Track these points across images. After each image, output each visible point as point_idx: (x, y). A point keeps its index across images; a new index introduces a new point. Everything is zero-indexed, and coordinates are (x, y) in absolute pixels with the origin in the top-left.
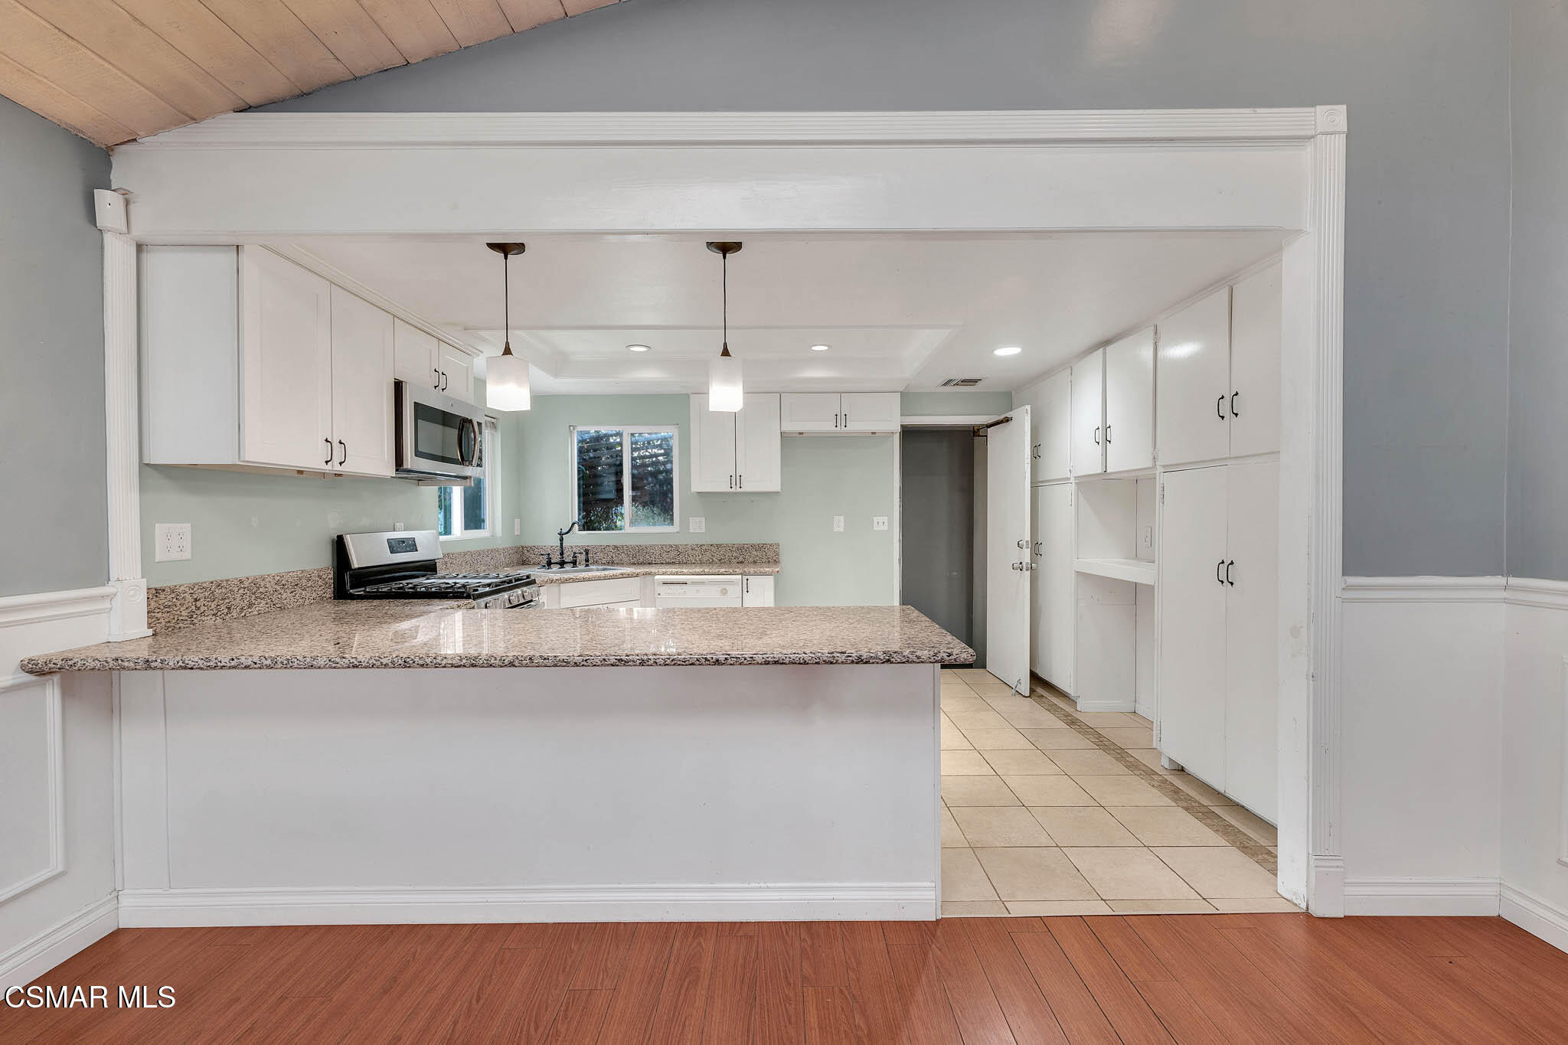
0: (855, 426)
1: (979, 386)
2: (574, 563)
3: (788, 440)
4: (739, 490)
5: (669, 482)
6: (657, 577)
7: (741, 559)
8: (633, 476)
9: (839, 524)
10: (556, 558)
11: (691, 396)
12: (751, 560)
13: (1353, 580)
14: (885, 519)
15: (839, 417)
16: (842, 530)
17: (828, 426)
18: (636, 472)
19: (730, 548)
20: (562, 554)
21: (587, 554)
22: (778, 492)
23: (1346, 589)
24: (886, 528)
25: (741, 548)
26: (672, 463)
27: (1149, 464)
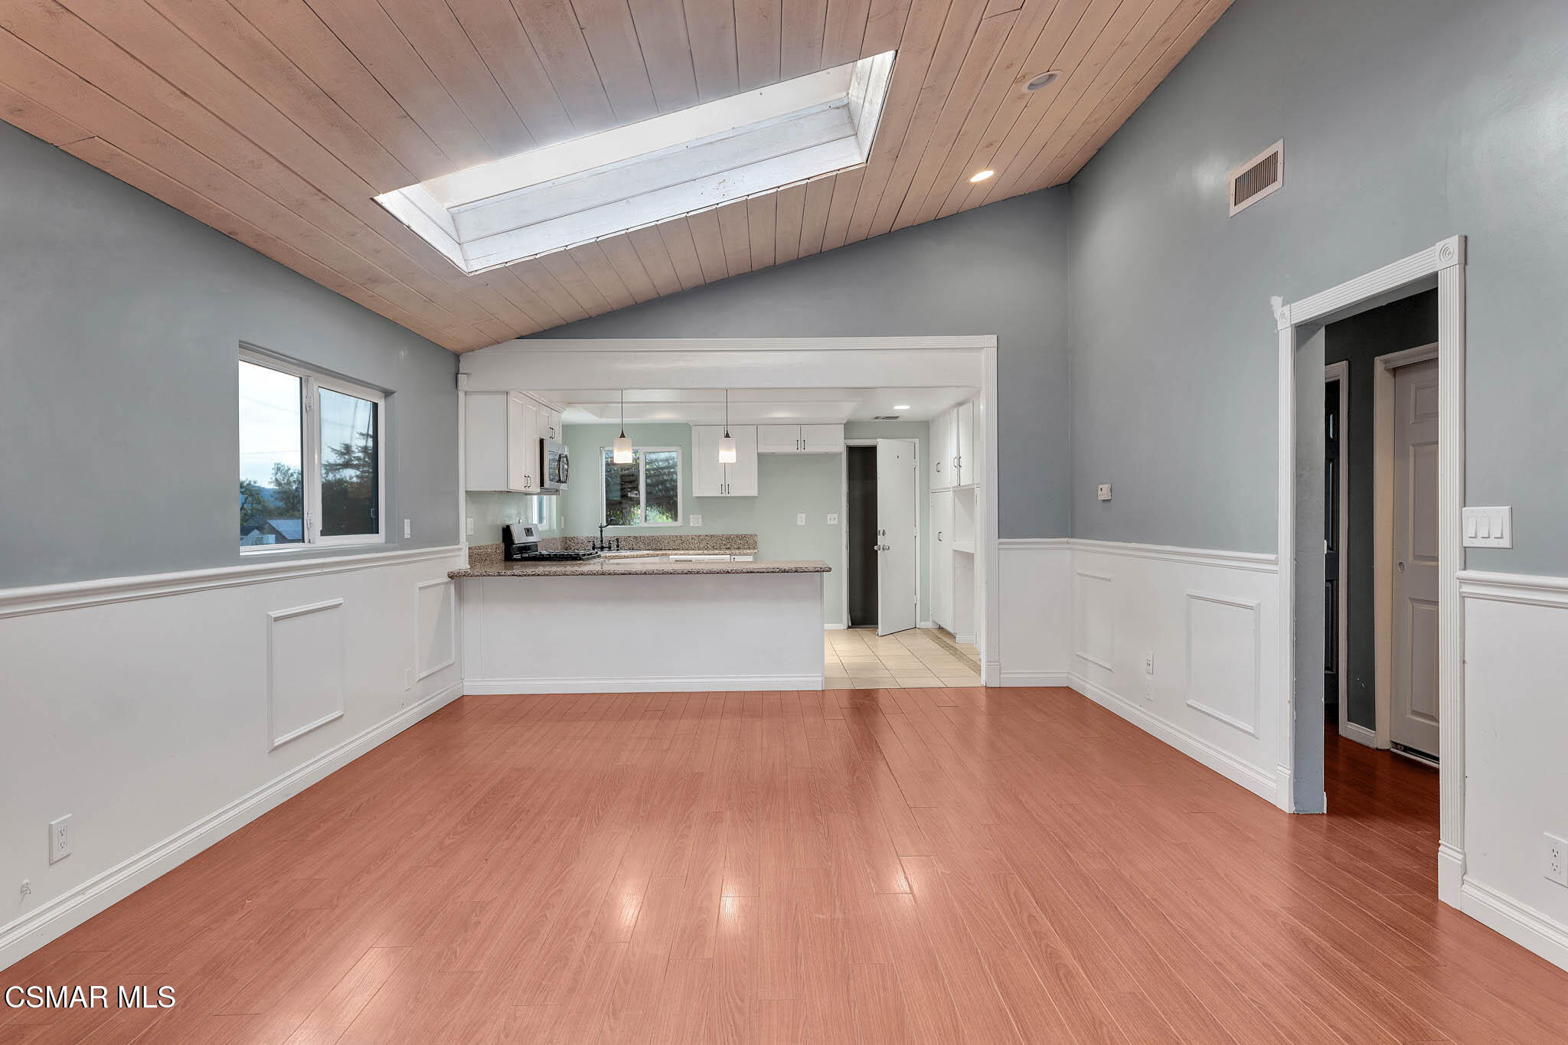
0: (810, 449)
1: (898, 420)
2: (610, 548)
3: (761, 457)
4: (727, 495)
5: (674, 488)
6: (671, 557)
7: (729, 546)
8: (647, 485)
9: (801, 519)
10: (598, 544)
11: (693, 428)
12: (736, 546)
13: (1001, 540)
14: (836, 516)
15: (799, 442)
16: (804, 523)
17: (792, 449)
18: (649, 481)
19: (720, 538)
20: (602, 541)
21: (618, 541)
22: (756, 497)
23: (1000, 544)
24: (836, 523)
25: (728, 538)
26: (676, 475)
27: (971, 483)
